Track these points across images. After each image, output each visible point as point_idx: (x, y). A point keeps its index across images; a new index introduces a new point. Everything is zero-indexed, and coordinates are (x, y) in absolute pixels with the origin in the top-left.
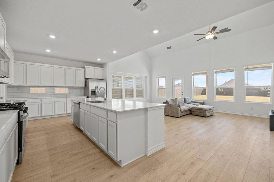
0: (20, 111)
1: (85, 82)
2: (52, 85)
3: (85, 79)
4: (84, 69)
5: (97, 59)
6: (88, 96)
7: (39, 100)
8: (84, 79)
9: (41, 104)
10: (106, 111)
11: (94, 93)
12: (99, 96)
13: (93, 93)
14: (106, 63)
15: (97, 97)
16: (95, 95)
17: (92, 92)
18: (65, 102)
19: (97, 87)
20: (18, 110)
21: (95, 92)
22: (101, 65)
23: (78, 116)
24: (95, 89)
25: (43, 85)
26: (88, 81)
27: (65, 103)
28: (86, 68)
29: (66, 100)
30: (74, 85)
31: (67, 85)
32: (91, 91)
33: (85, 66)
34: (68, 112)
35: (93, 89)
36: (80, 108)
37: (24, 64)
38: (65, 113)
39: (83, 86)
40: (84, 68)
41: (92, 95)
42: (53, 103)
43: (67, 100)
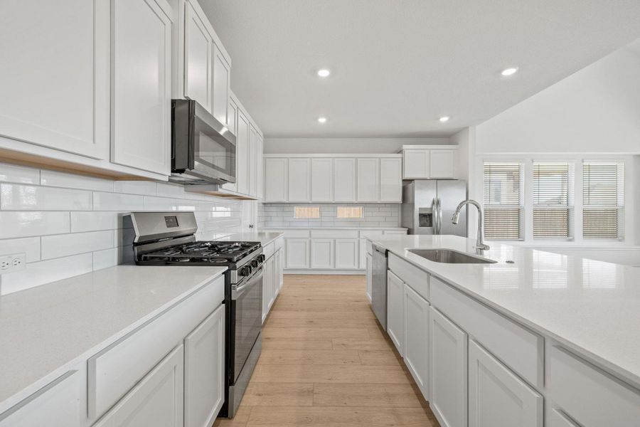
0: (232, 271)
1: (404, 190)
2: (331, 200)
3: (403, 180)
4: (400, 155)
5: (438, 119)
6: (411, 227)
7: (306, 234)
8: (401, 182)
9: (310, 241)
10: (535, 338)
11: (427, 218)
12: (441, 231)
13: (425, 220)
14: (467, 128)
15: (438, 233)
16: (431, 225)
17: (422, 216)
18: (356, 241)
19: (437, 203)
20: (227, 268)
21: (430, 216)
22: (448, 138)
23: (384, 293)
24: (432, 208)
25: (315, 200)
26: (410, 185)
27: (356, 244)
28: (406, 152)
29: (356, 236)
30: (376, 200)
31: (360, 200)
32: (420, 215)
33: (405, 147)
34: (361, 268)
35: (425, 209)
36: (388, 269)
37: (283, 159)
38: (356, 268)
39: (399, 199)
40: (400, 152)
41: (421, 225)
42: (332, 241)
43: (359, 237)
